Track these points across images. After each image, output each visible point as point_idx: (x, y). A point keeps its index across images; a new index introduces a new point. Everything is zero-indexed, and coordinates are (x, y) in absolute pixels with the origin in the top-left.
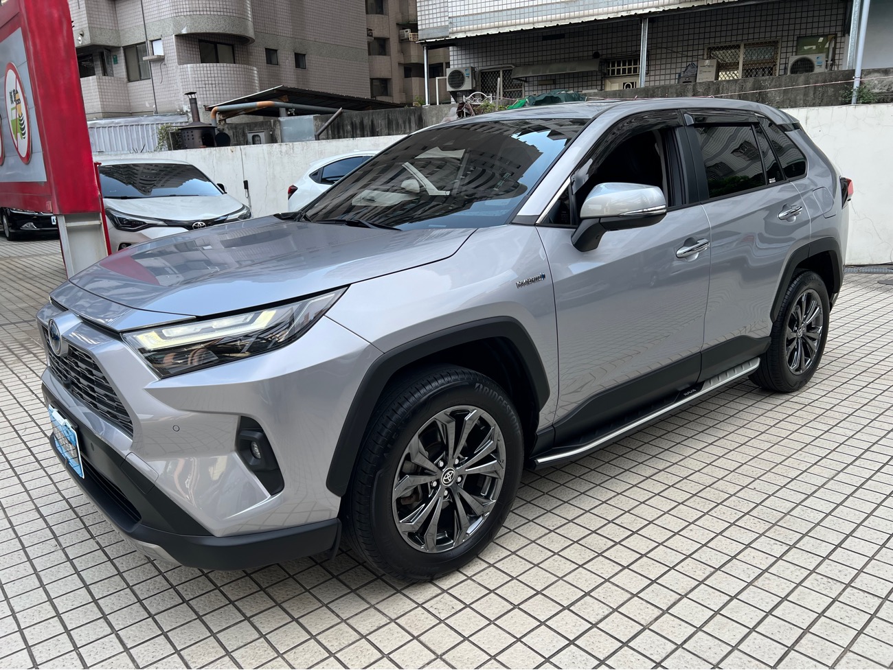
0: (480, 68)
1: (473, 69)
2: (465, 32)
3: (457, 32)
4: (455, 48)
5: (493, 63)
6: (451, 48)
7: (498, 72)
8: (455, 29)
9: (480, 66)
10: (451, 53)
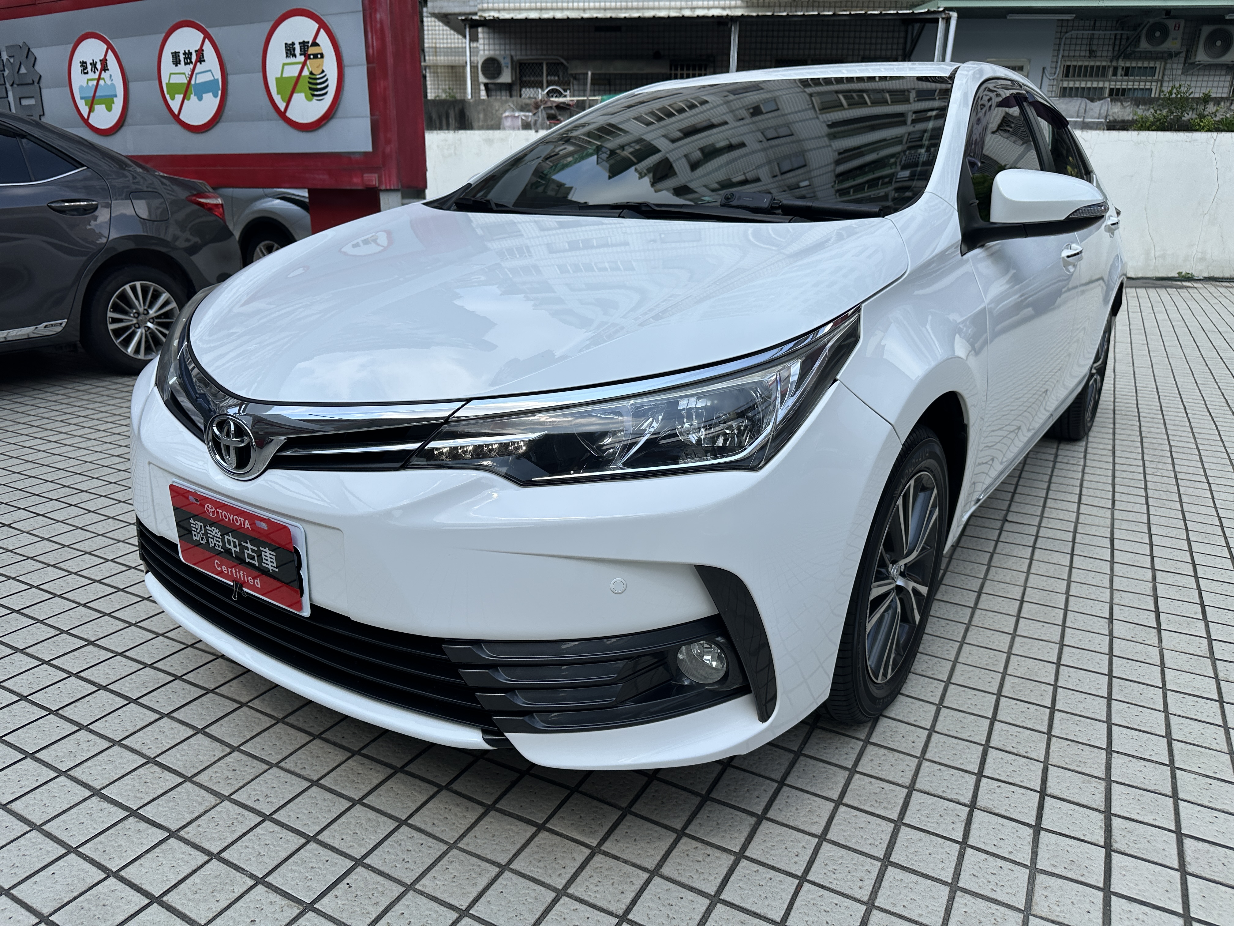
0: (518, 58)
1: (512, 57)
2: (499, 10)
3: (488, 10)
4: (486, 30)
5: (534, 52)
6: (480, 29)
7: (541, 64)
8: (485, 6)
9: (519, 56)
10: (480, 35)
